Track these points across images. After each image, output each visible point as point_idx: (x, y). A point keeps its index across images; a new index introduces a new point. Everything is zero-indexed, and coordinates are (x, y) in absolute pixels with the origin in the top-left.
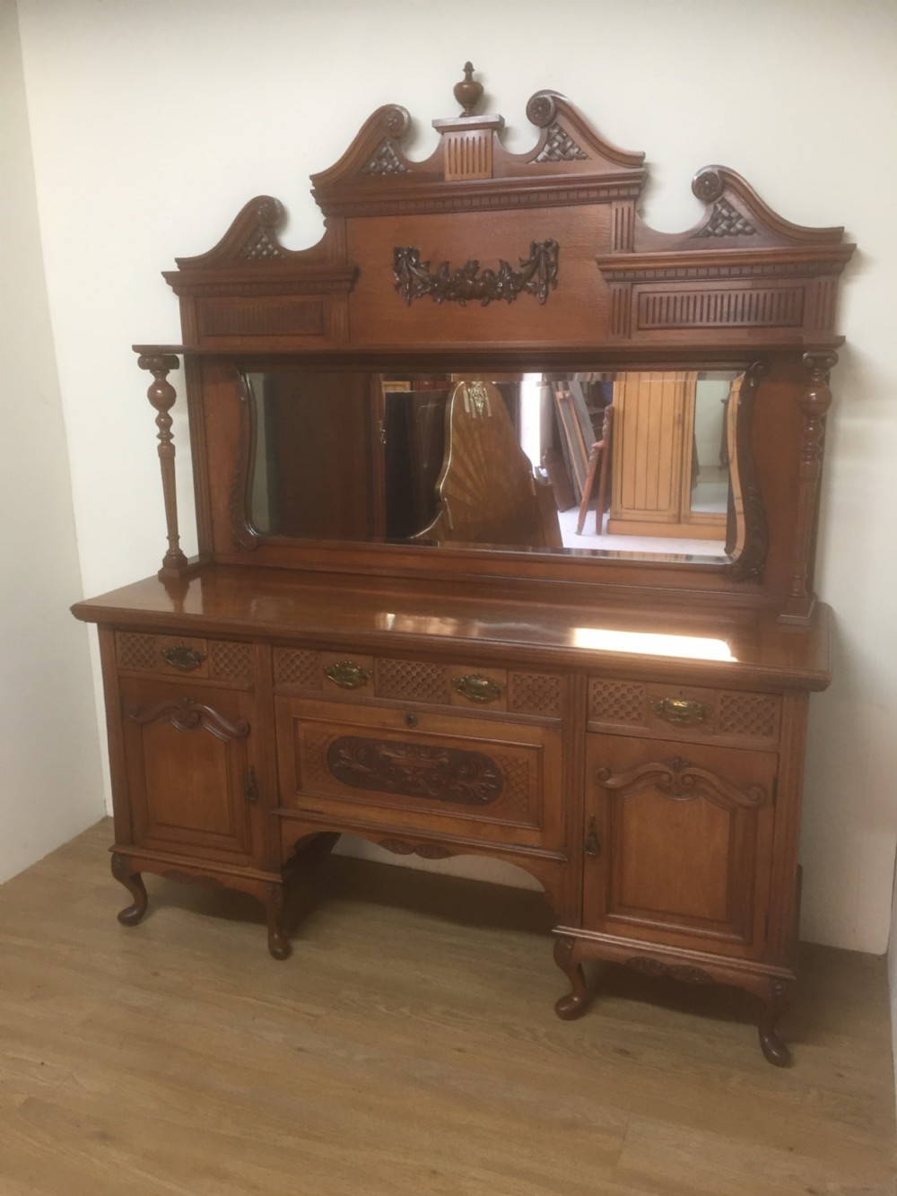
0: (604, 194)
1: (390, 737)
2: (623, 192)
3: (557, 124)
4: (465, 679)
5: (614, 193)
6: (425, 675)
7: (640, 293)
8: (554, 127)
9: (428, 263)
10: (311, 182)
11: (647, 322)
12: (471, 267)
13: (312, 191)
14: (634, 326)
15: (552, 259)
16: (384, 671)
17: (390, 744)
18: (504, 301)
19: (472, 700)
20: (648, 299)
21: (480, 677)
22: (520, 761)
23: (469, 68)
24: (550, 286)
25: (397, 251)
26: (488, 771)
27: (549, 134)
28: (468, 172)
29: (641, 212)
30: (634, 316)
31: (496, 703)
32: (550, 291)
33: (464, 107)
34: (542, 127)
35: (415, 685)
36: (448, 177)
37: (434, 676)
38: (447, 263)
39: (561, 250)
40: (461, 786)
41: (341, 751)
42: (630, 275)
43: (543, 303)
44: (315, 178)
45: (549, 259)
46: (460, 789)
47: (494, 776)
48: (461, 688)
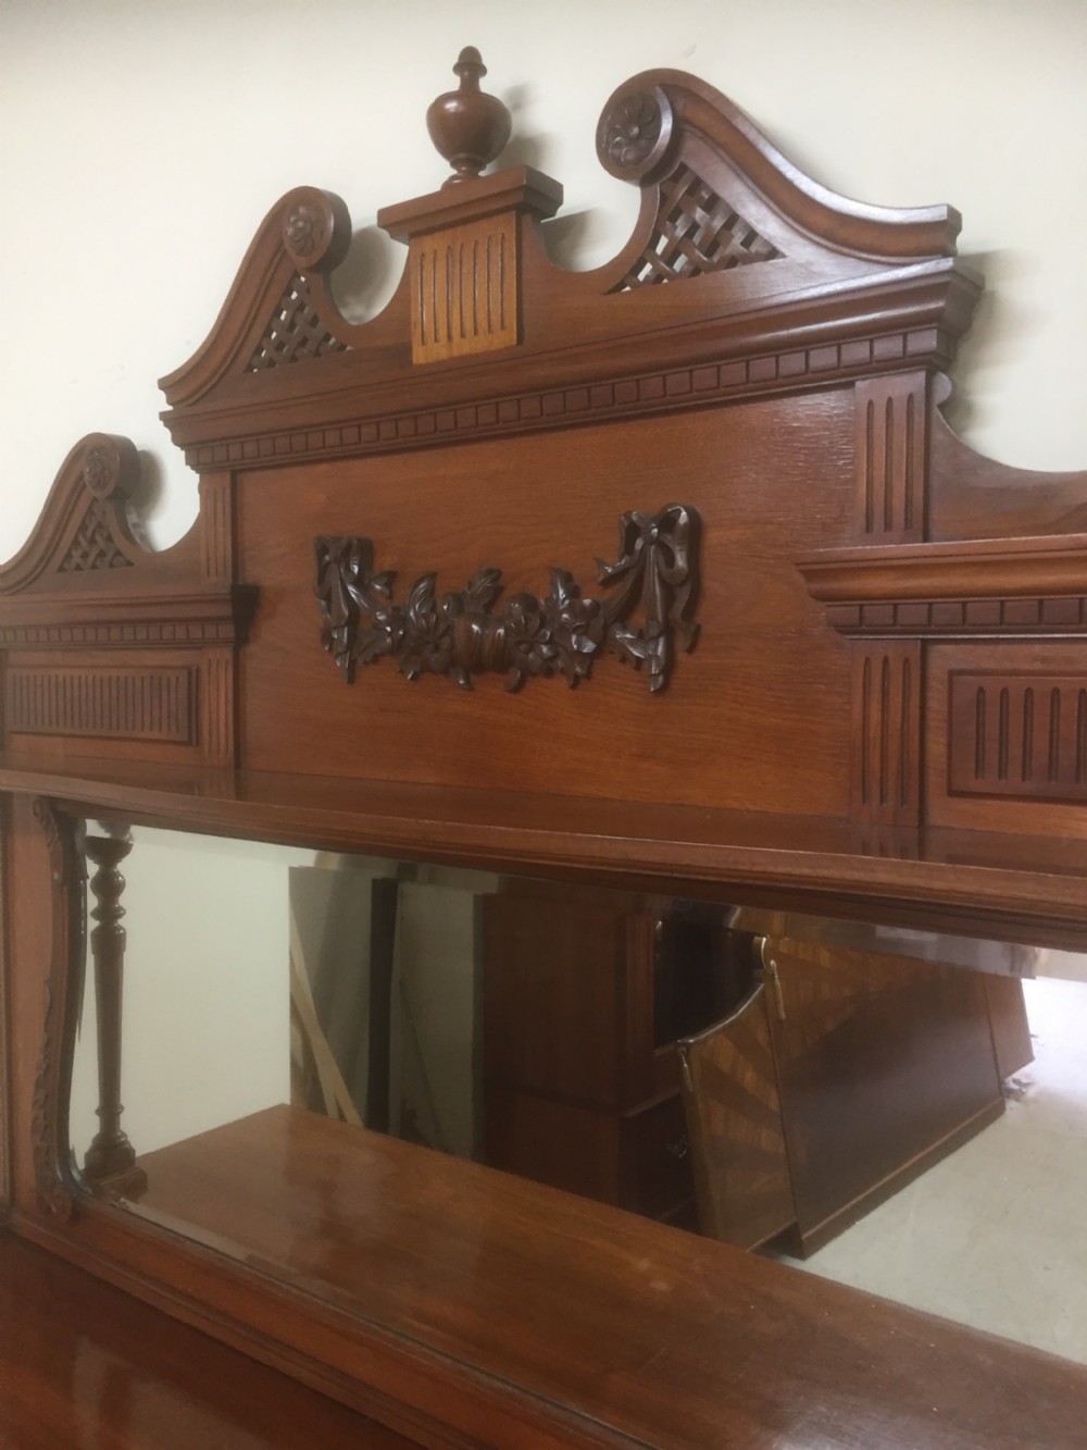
0: (823, 358)
2: (887, 347)
3: (684, 168)
5: (857, 352)
7: (952, 674)
8: (676, 179)
9: (391, 578)
10: (162, 395)
11: (979, 770)
12: (482, 583)
13: (164, 416)
14: (935, 780)
15: (681, 561)
18: (561, 683)
20: (981, 690)
23: (470, 65)
24: (681, 643)
25: (322, 550)
27: (664, 198)
28: (463, 335)
29: (957, 408)
30: (937, 747)
32: (681, 656)
33: (454, 164)
34: (645, 183)
36: (420, 355)
38: (432, 576)
39: (713, 537)
42: (912, 614)
43: (661, 691)
44: (167, 385)
45: (671, 561)
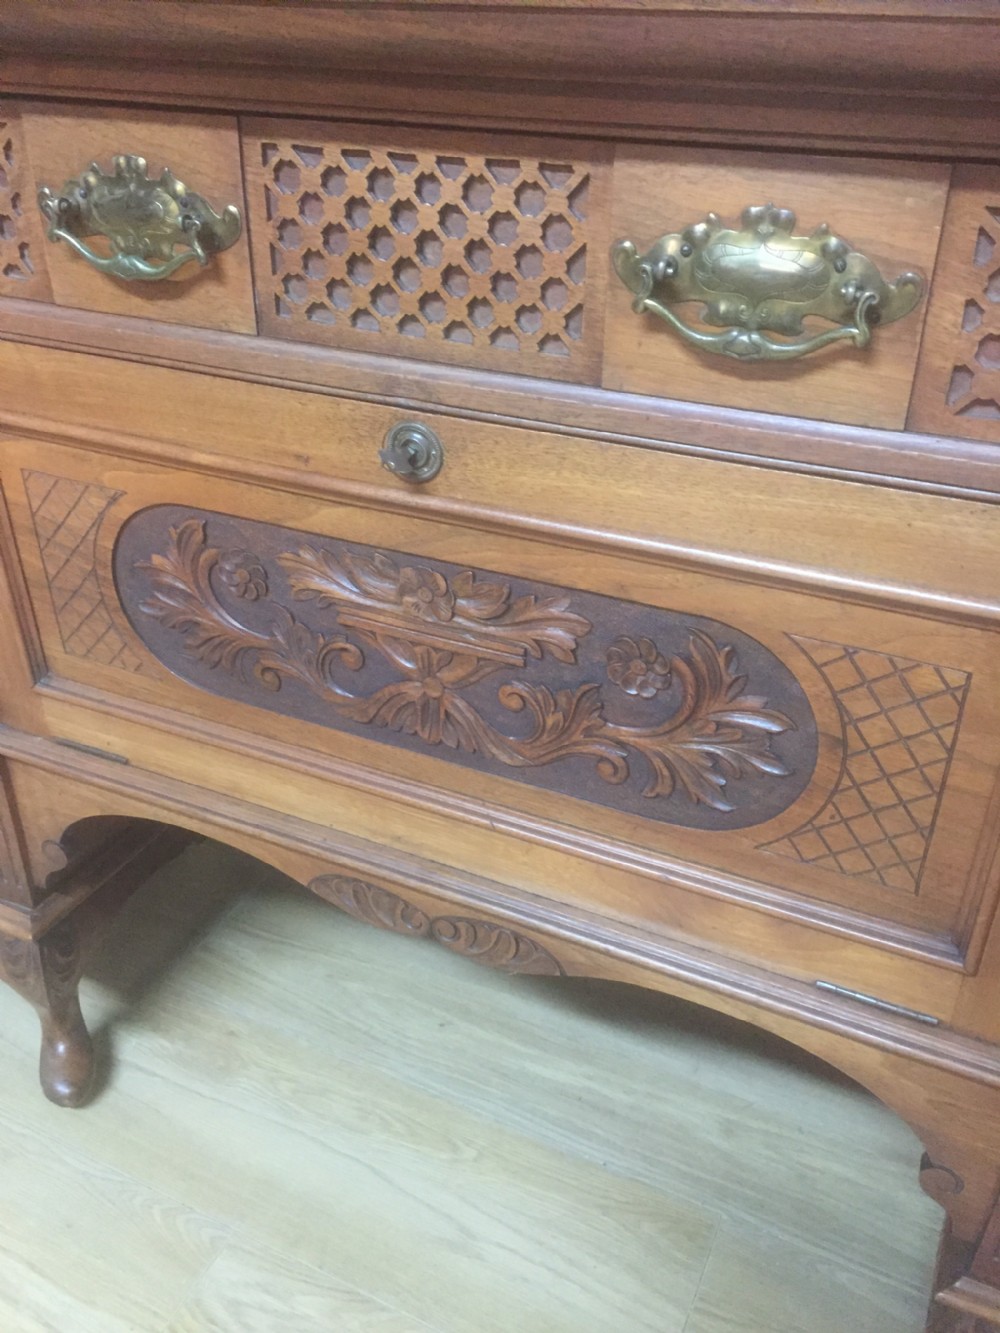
1: (326, 519)
4: (688, 237)
6: (478, 227)
16: (289, 209)
17: (334, 551)
19: (718, 360)
21: (784, 226)
22: (925, 680)
26: (753, 701)
31: (843, 378)
35: (432, 280)
37: (528, 225)
40: (622, 745)
41: (157, 560)
46: (616, 754)
47: (775, 728)
48: (664, 289)
